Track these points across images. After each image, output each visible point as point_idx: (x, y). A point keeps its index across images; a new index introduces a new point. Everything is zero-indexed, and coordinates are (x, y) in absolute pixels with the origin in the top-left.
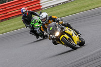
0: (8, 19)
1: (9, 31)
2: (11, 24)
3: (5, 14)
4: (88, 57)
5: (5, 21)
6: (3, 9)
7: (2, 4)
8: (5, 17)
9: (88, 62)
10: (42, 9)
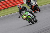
0: (7, 8)
1: (8, 14)
2: (8, 11)
3: (6, 6)
4: (47, 27)
5: (6, 10)
6: (5, 4)
7: (5, 1)
8: (6, 8)
9: (47, 30)
10: (24, 4)
